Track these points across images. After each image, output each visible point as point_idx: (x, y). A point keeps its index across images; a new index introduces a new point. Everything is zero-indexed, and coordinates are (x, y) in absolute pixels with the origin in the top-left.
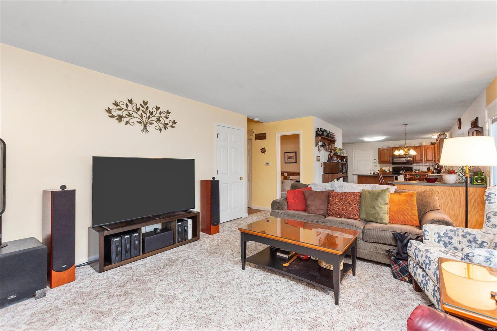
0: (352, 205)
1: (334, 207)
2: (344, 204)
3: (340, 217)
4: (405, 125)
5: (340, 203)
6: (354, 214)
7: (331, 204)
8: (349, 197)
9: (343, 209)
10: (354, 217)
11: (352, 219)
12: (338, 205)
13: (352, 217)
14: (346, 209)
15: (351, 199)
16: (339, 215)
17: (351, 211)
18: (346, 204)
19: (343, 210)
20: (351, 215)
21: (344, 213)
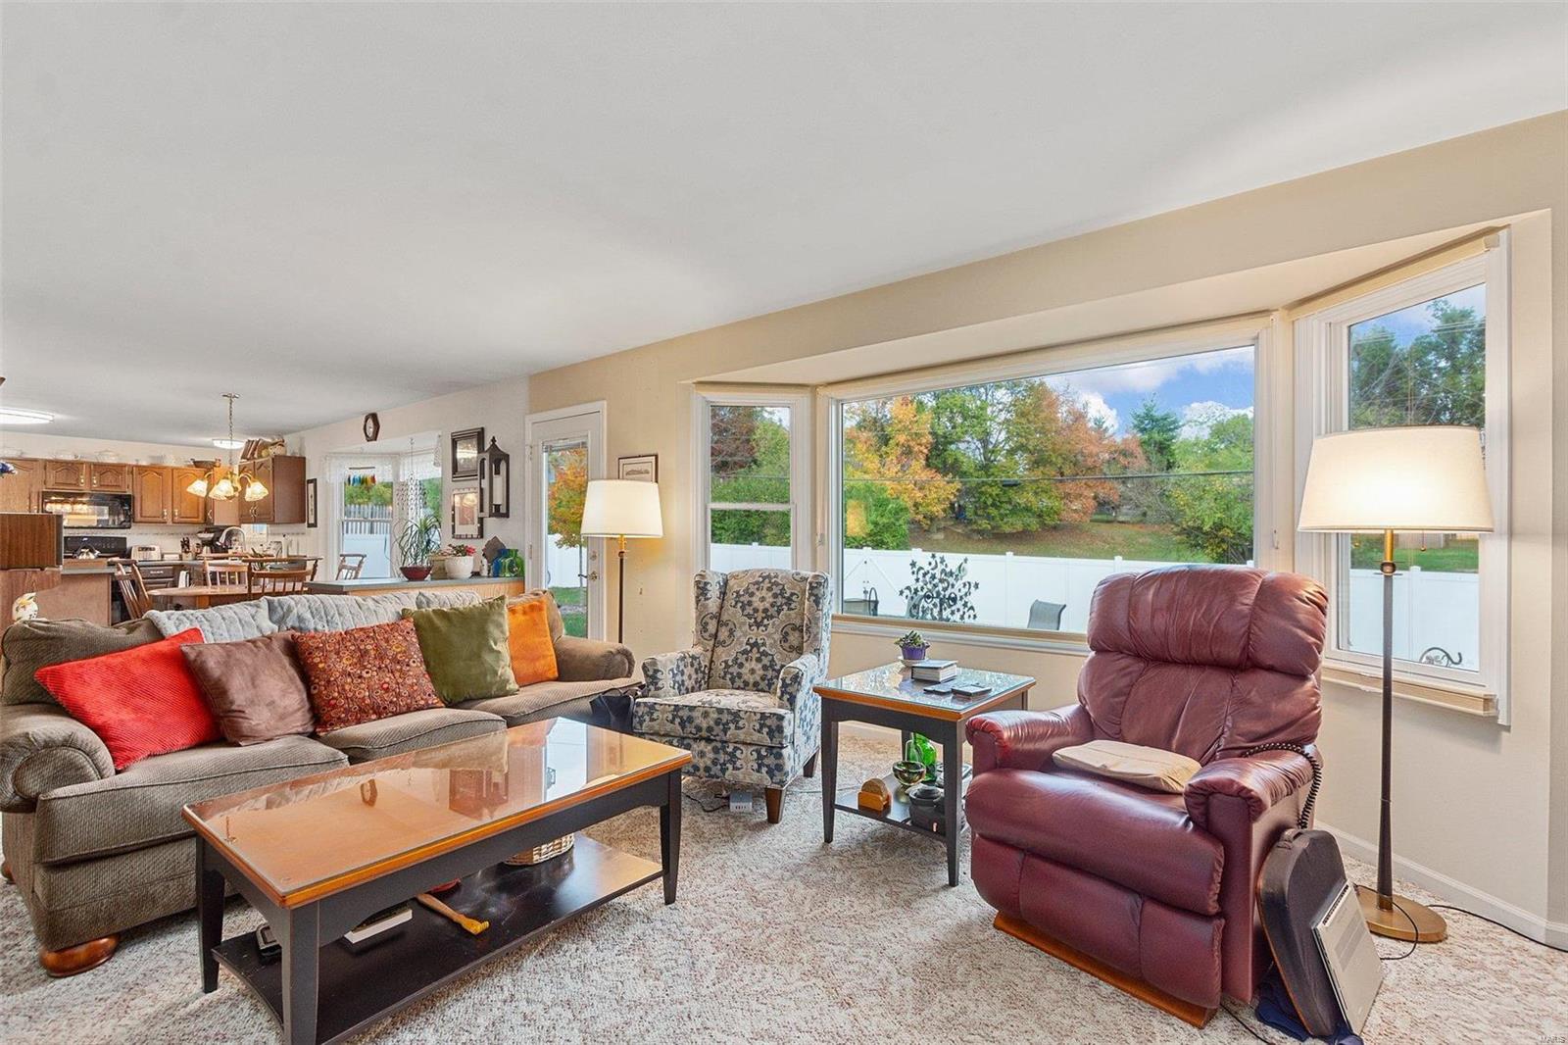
0: (408, 665)
1: (347, 687)
2: (380, 668)
3: (380, 718)
4: (231, 397)
5: (365, 667)
6: (425, 694)
7: (329, 682)
8: (387, 641)
9: (385, 686)
10: (427, 703)
11: (423, 709)
12: (360, 677)
13: (422, 702)
14: (398, 684)
15: (397, 648)
16: (375, 713)
17: (412, 686)
18: (386, 667)
19: (387, 690)
20: (419, 698)
21: (395, 699)
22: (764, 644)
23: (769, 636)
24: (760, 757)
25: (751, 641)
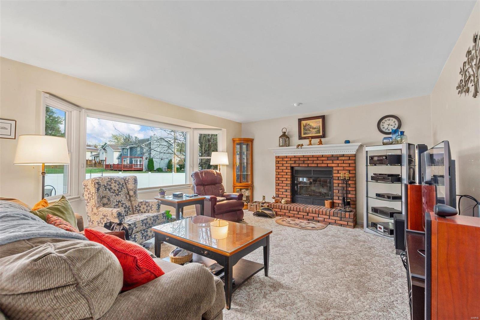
22: (122, 201)
23: (122, 198)
24: (143, 234)
25: (118, 201)
